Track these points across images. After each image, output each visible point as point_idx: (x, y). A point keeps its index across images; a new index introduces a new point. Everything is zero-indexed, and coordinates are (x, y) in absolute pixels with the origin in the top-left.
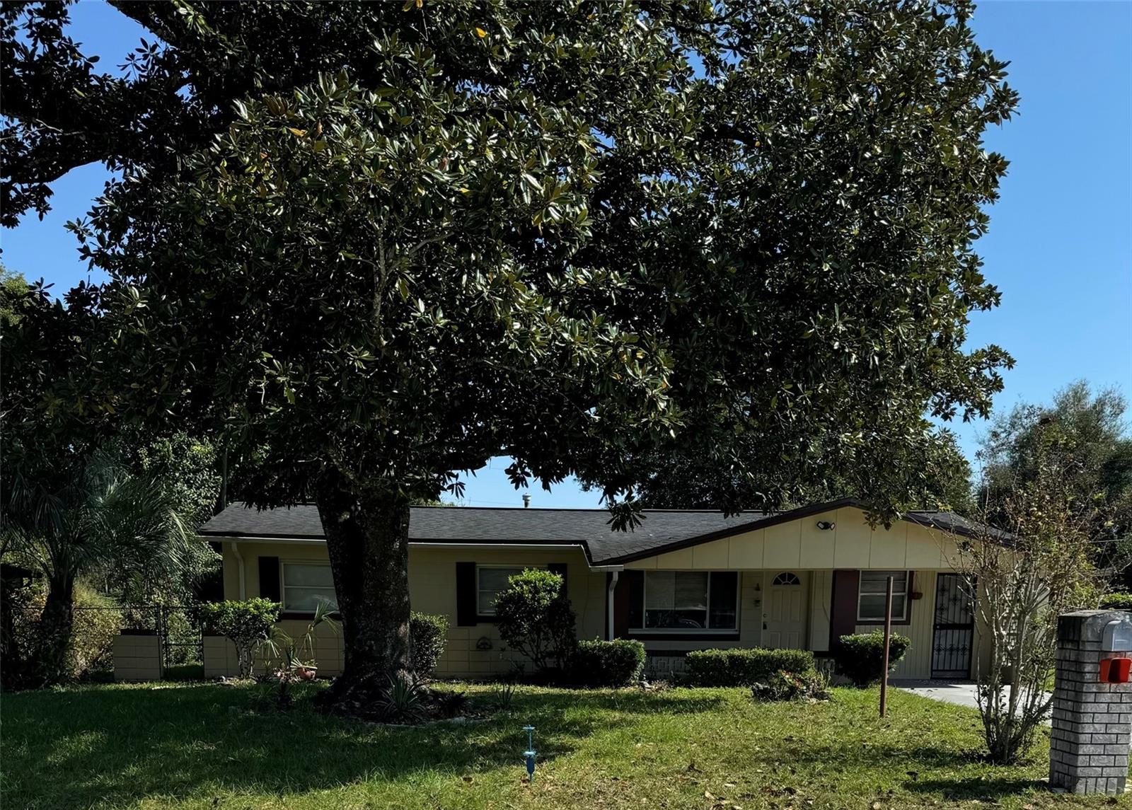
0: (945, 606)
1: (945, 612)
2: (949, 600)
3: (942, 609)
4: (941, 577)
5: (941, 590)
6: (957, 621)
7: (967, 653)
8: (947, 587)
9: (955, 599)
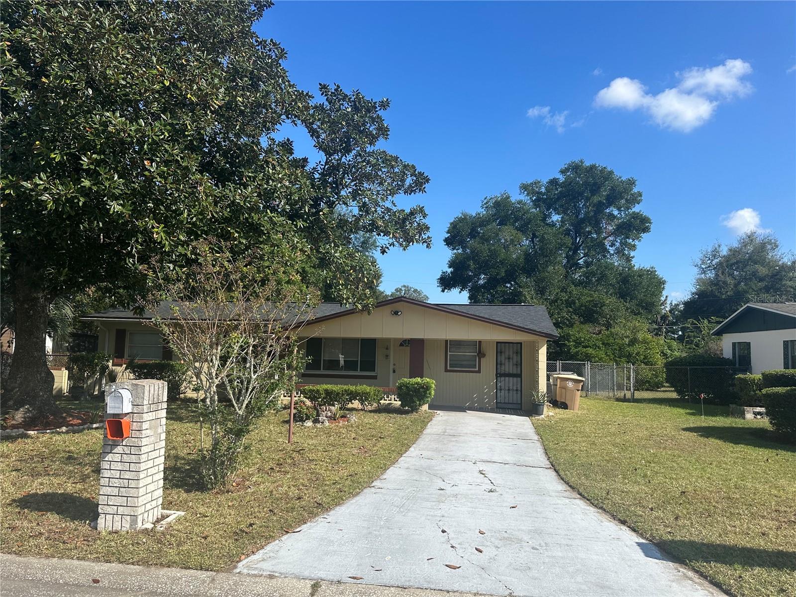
0: (503, 362)
1: (503, 366)
2: (505, 359)
3: (501, 364)
4: (499, 344)
5: (499, 352)
6: (511, 372)
7: (519, 392)
8: (503, 350)
9: (509, 358)
